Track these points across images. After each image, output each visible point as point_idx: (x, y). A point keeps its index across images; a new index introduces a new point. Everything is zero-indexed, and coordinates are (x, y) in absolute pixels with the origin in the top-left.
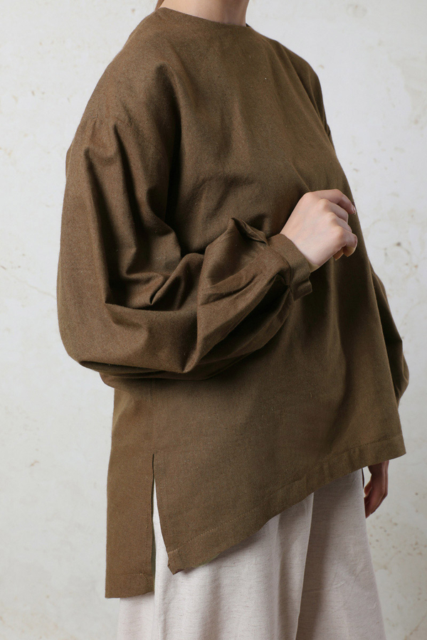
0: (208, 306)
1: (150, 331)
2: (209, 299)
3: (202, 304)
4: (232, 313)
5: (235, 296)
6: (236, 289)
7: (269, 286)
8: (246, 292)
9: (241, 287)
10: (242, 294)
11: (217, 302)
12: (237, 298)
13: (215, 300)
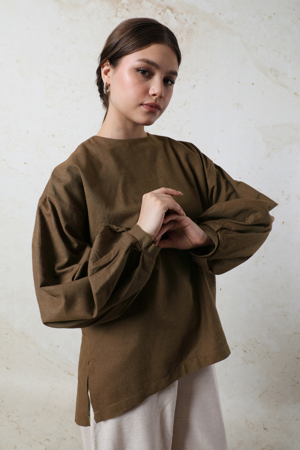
0: (94, 276)
1: (66, 297)
2: (93, 272)
3: (91, 276)
4: (108, 277)
5: (109, 266)
6: (108, 262)
7: (127, 255)
8: (115, 262)
9: (111, 259)
10: (112, 264)
11: (99, 272)
12: (110, 266)
13: (97, 272)
